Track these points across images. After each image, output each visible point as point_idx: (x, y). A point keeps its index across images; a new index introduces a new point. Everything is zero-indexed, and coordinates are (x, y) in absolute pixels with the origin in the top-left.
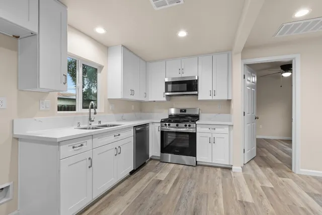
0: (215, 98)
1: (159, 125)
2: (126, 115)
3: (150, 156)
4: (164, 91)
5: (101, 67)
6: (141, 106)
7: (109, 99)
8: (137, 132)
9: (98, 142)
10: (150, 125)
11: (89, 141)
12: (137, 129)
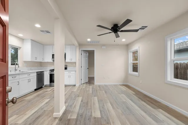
0: (71, 61)
1: (49, 72)
2: (32, 68)
3: (45, 85)
4: (52, 58)
5: (20, 48)
6: (41, 64)
7: (24, 61)
8: (38, 74)
9: (21, 76)
10: (45, 72)
11: (18, 76)
12: (38, 73)
